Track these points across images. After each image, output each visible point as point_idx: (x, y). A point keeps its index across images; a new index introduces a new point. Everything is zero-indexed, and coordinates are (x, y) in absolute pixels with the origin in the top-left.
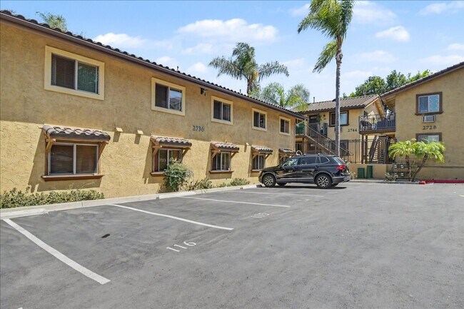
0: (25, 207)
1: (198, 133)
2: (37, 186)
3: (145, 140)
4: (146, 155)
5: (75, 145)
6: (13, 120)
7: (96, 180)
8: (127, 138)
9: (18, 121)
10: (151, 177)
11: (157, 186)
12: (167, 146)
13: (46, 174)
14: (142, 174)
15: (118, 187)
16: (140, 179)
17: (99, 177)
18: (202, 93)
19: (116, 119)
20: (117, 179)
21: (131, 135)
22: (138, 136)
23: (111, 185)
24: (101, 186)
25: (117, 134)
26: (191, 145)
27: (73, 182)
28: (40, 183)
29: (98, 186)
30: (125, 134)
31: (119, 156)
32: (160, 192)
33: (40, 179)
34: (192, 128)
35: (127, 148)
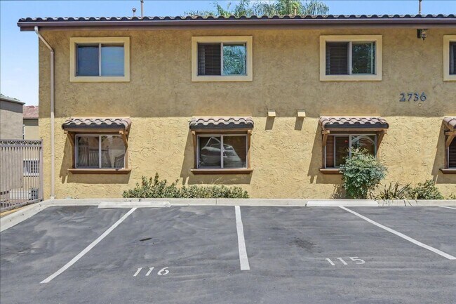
0: (169, 199)
1: (412, 105)
2: (188, 178)
3: (311, 124)
4: (312, 144)
5: (222, 136)
6: (167, 116)
7: (245, 176)
8: (284, 123)
9: (171, 116)
10: (321, 176)
11: (331, 188)
12: (348, 130)
13: (195, 167)
14: (307, 169)
15: (273, 185)
16: (304, 176)
17: (249, 173)
18: (419, 36)
19: (268, 100)
20: (272, 175)
21: (290, 118)
22: (300, 120)
23: (263, 182)
24: (252, 182)
25: (271, 120)
26: (387, 126)
27: (220, 177)
28: (190, 176)
29: (248, 182)
30: (281, 119)
31: (274, 146)
32: (336, 197)
33: (190, 173)
34: (398, 97)
35: (284, 137)
